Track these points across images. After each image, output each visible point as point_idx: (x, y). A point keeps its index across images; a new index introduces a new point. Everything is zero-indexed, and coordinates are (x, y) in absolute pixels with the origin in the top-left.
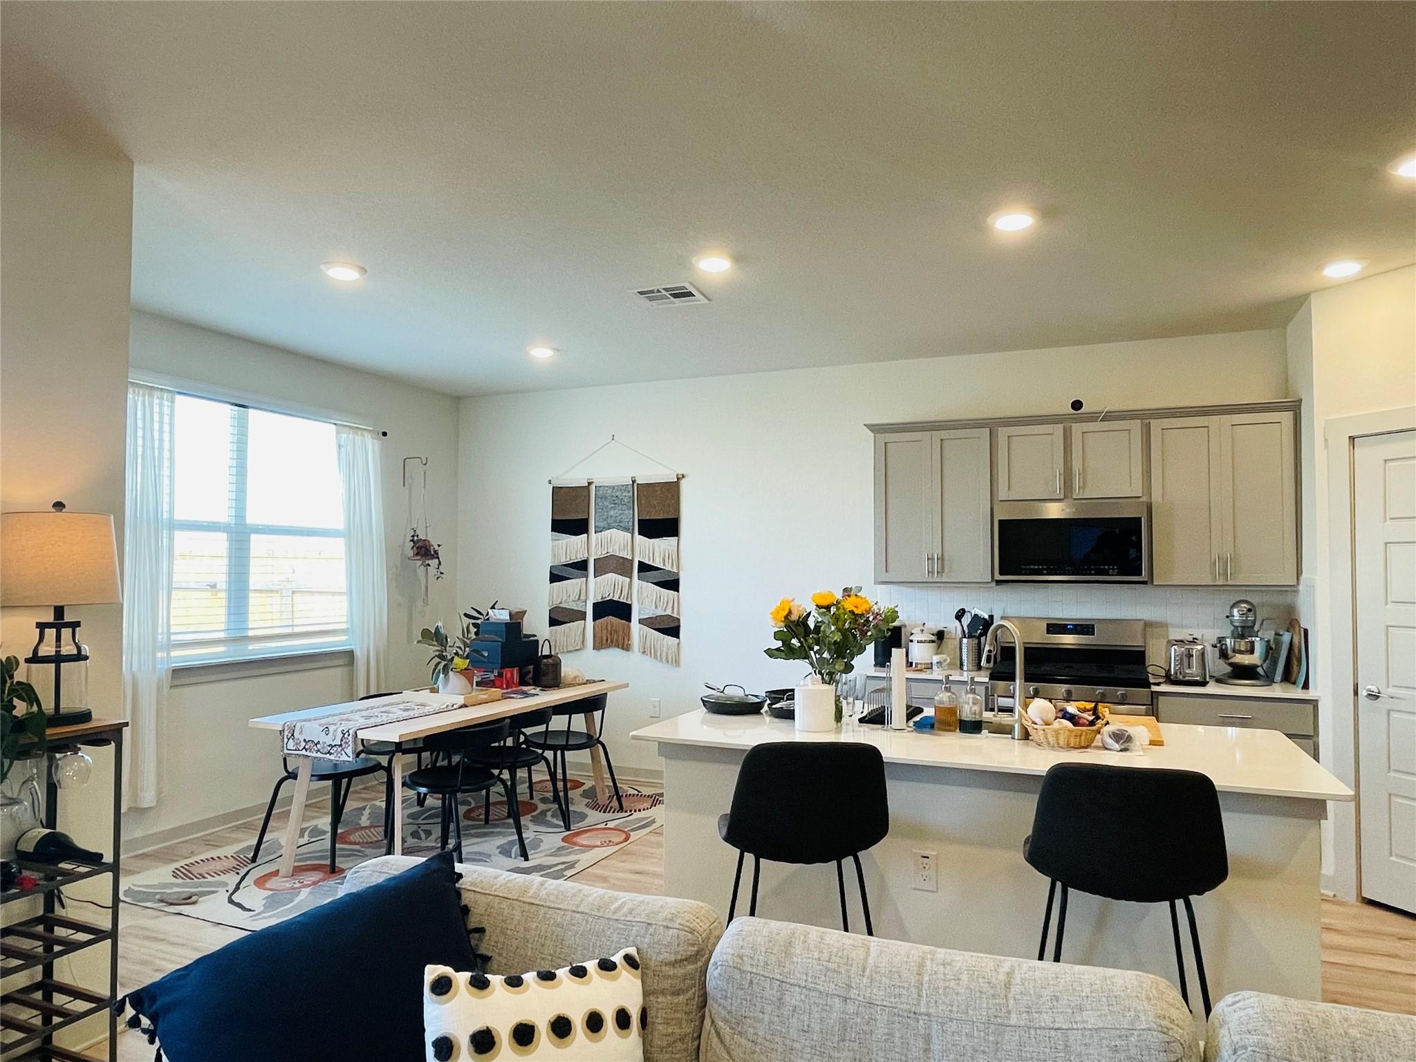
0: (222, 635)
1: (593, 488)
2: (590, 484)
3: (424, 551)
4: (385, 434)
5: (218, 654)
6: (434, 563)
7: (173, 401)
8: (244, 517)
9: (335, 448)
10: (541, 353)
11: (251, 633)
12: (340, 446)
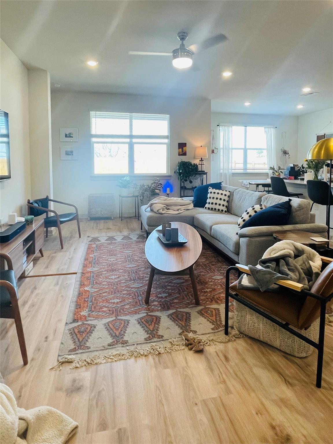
0: (243, 168)
1: (326, 135)
2: (325, 134)
3: (285, 153)
4: (276, 127)
5: (242, 171)
6: (287, 155)
7: (232, 127)
8: (246, 147)
9: (264, 131)
10: (300, 107)
11: (248, 168)
12: (265, 131)
